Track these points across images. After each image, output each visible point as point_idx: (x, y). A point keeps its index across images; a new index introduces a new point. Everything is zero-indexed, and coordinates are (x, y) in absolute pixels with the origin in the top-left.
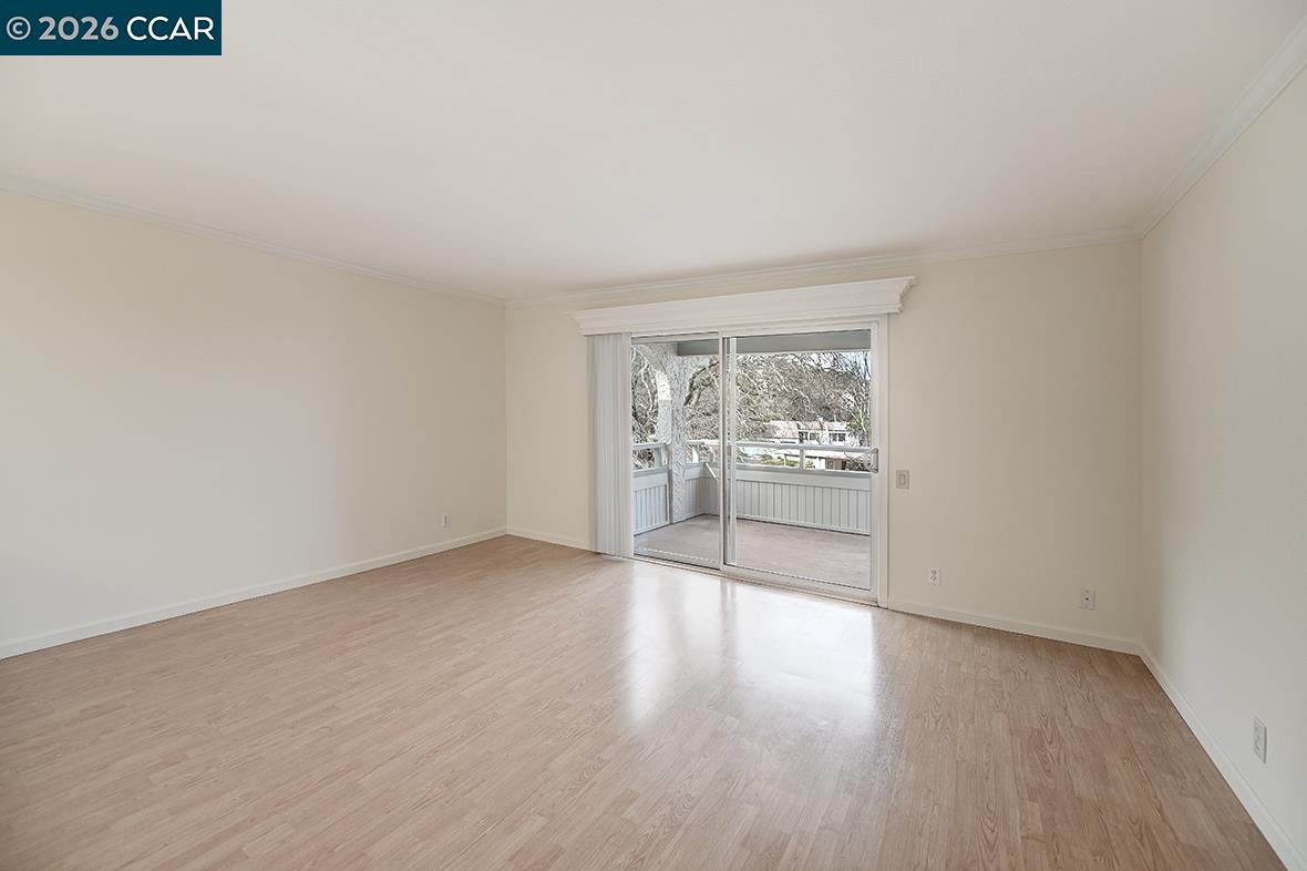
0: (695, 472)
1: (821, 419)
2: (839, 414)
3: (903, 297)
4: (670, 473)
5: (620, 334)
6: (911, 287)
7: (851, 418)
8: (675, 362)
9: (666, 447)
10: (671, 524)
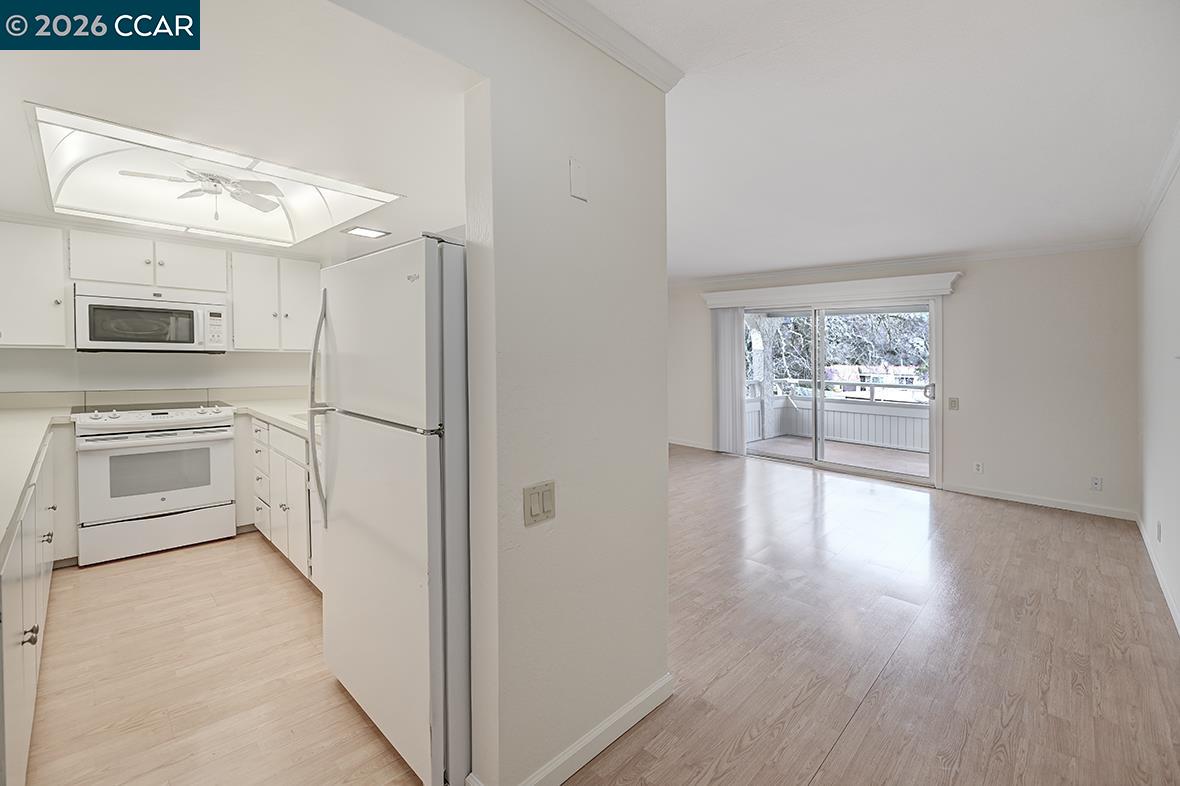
0: (780, 403)
1: (886, 363)
2: (906, 359)
3: (954, 284)
4: (762, 403)
5: (736, 308)
6: (960, 276)
7: (920, 363)
8: (765, 322)
9: (759, 384)
10: (763, 439)
